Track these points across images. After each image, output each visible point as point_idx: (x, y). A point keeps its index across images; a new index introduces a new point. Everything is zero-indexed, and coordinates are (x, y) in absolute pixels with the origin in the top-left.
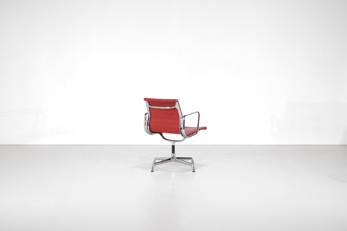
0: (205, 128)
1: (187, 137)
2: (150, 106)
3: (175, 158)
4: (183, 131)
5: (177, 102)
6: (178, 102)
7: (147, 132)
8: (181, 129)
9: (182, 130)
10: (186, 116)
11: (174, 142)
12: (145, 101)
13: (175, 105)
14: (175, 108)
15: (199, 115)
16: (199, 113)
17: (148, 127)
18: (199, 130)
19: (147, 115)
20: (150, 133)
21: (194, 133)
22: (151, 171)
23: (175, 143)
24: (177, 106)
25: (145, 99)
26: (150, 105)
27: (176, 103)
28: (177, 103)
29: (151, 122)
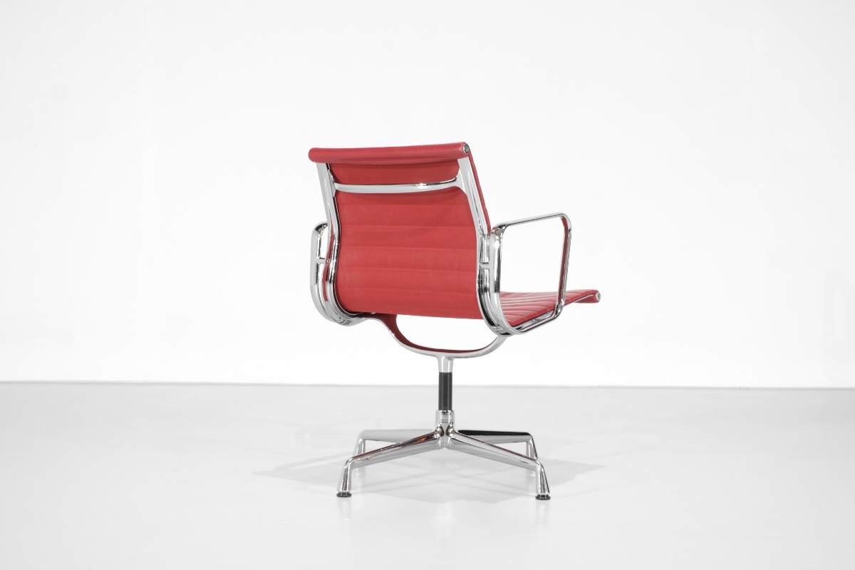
0: (590, 297)
1: (511, 329)
2: (337, 186)
3: (454, 432)
4: (494, 303)
5: (462, 155)
6: (469, 154)
7: (324, 311)
8: (483, 290)
9: (486, 296)
10: (506, 226)
11: (450, 359)
12: (315, 164)
13: (453, 176)
14: (457, 190)
15: (567, 231)
16: (564, 221)
17: (330, 288)
18: (568, 302)
19: (326, 233)
20: (337, 317)
21: (543, 312)
22: (340, 495)
23: (456, 360)
24: (463, 180)
25: (316, 155)
26: (337, 180)
27: (459, 161)
28: (463, 163)
29: (343, 261)
